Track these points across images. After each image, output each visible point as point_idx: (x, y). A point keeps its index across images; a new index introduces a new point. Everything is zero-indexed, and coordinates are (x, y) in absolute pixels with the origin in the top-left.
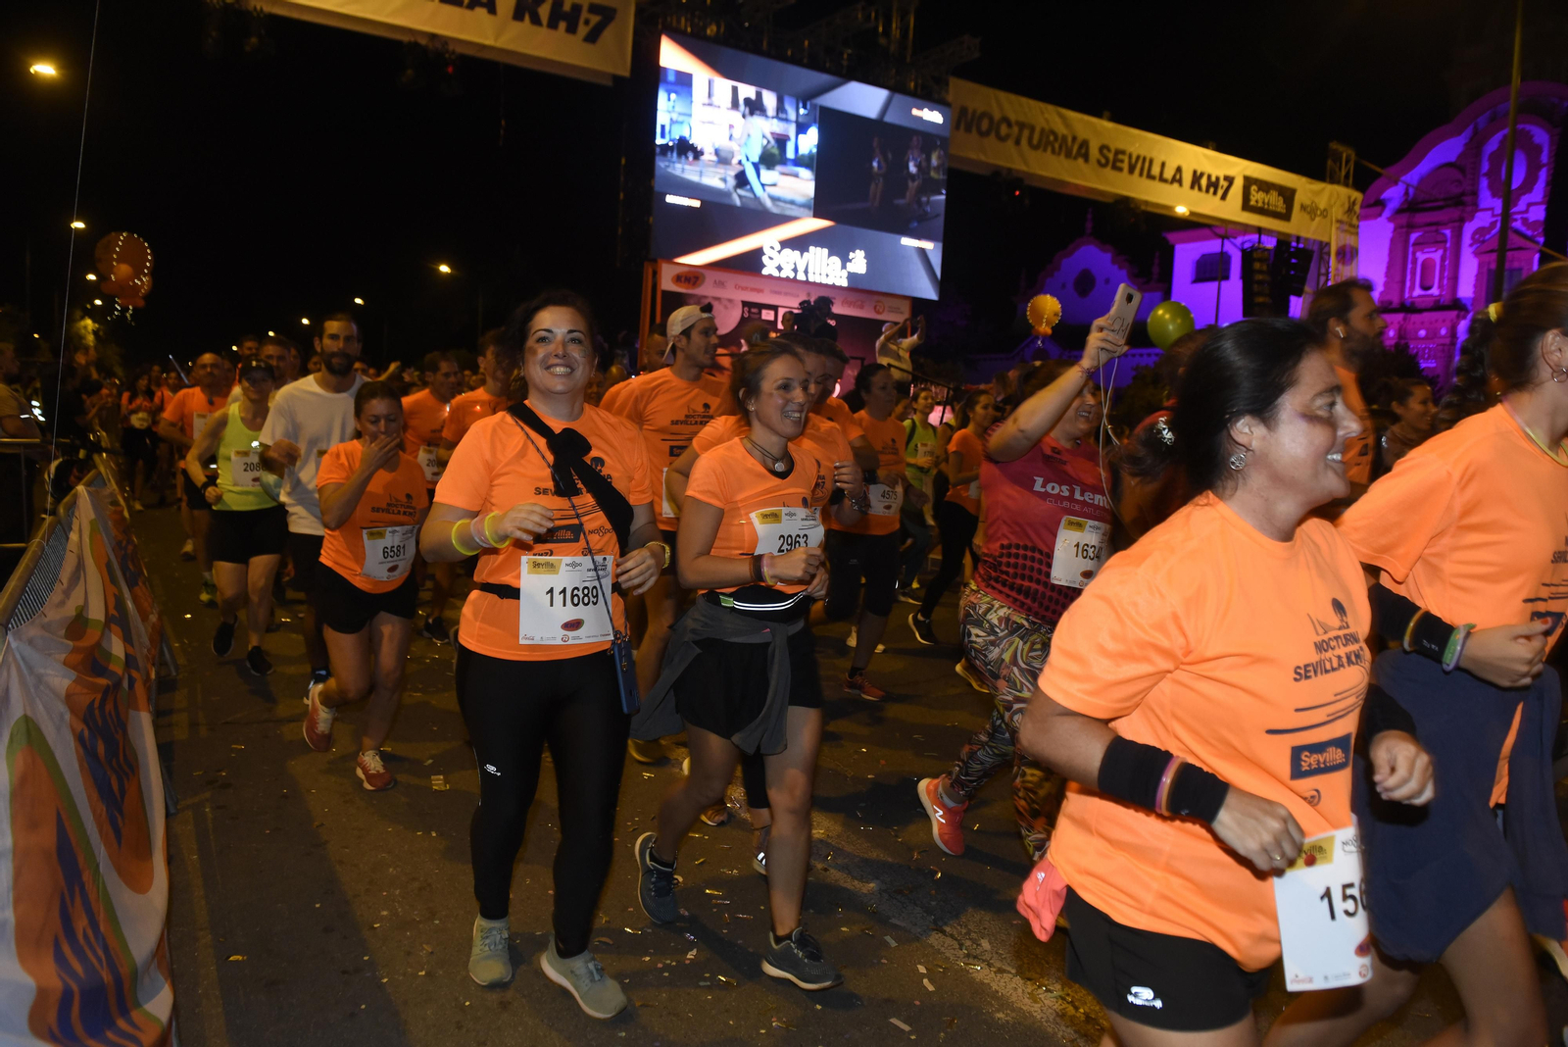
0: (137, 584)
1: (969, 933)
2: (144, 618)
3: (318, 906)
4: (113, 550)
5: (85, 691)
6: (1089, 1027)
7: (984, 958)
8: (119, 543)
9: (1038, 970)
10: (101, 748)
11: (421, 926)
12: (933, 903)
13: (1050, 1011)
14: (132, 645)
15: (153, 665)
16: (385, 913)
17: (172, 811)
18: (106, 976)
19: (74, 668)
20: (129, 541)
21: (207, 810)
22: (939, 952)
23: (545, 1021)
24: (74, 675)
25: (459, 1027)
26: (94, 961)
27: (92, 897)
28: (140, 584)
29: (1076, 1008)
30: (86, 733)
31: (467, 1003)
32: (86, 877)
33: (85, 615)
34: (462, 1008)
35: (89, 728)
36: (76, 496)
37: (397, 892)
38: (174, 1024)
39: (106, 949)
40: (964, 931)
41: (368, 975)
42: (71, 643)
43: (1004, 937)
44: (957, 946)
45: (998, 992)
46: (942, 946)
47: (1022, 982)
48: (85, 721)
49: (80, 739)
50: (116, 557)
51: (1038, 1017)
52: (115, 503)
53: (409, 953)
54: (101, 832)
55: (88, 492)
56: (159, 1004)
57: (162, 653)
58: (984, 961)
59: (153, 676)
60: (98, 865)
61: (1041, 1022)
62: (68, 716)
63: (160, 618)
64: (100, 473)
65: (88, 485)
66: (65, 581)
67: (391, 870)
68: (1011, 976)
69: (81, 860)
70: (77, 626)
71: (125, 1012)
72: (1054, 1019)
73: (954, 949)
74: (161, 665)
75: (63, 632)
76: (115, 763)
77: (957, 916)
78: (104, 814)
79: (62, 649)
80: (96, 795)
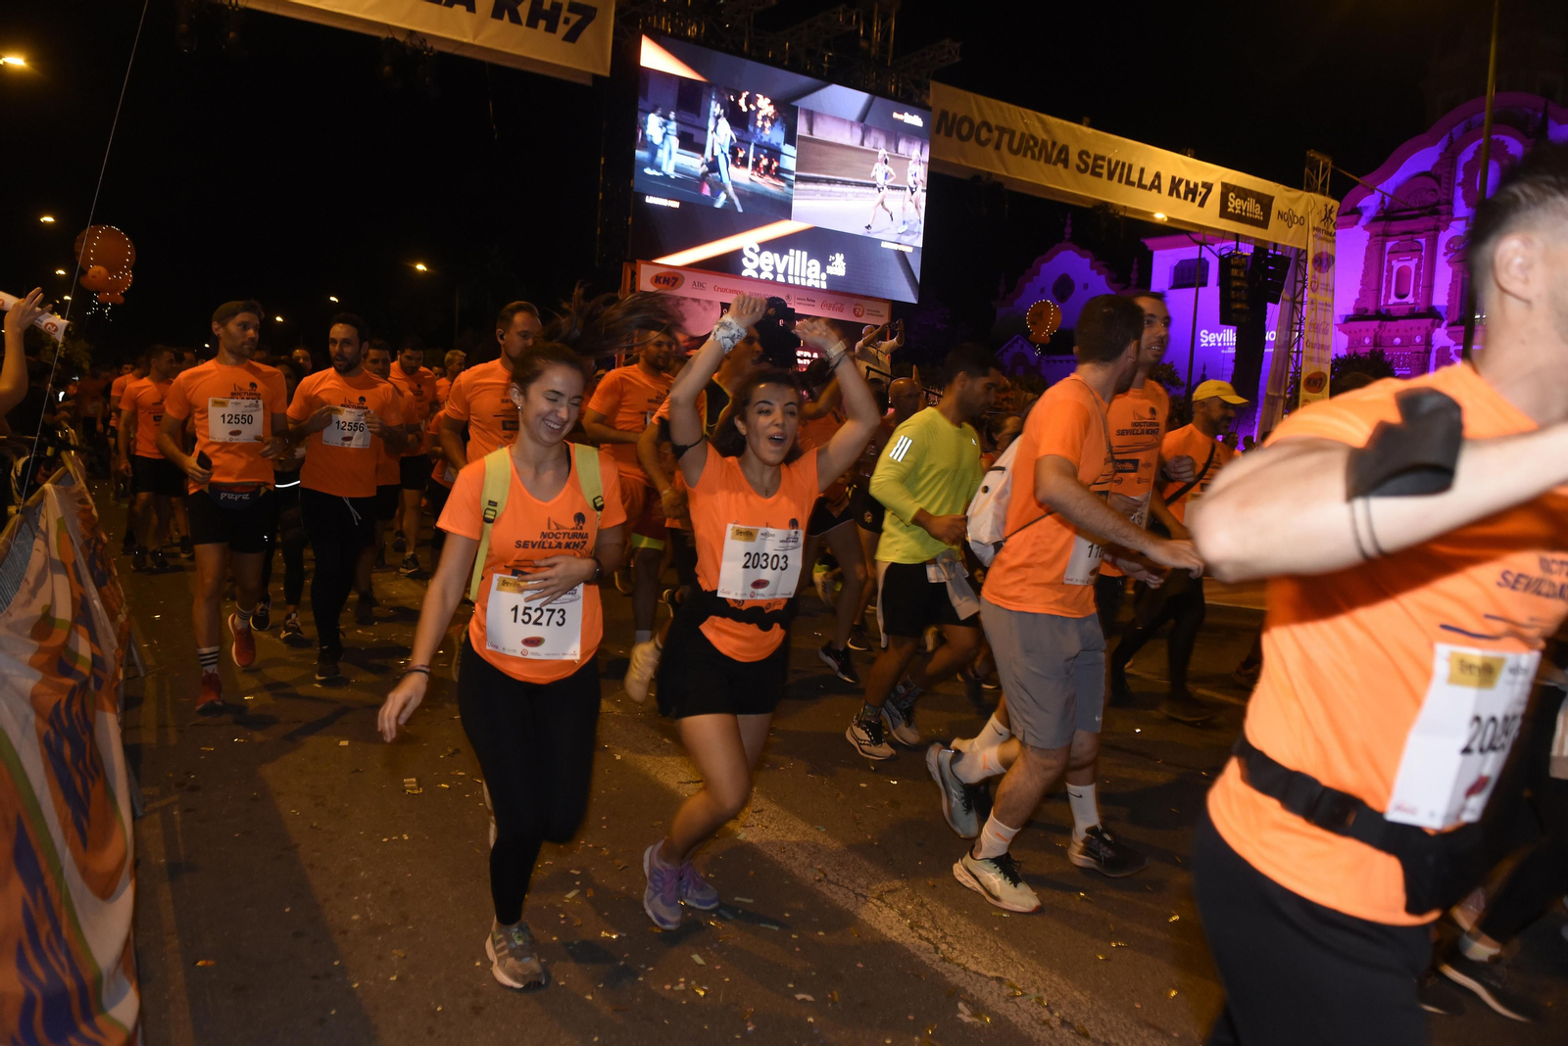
0: (106, 584)
1: (944, 937)
2: (112, 616)
3: (287, 910)
4: (81, 549)
5: (50, 691)
6: (1065, 1031)
7: (959, 962)
8: (87, 543)
9: (1014, 974)
10: (67, 751)
11: (393, 930)
12: (909, 907)
13: (1026, 1015)
14: (98, 645)
15: (121, 665)
16: (355, 917)
17: (139, 813)
18: (69, 981)
19: (40, 668)
20: (99, 540)
21: (175, 813)
22: (914, 955)
23: (518, 1026)
24: (39, 675)
25: (431, 1031)
26: (57, 968)
27: (55, 902)
28: (108, 583)
29: (1052, 1012)
30: (52, 735)
31: (439, 1009)
32: (49, 881)
33: (52, 614)
34: (434, 1013)
35: (55, 730)
36: (44, 493)
37: (369, 896)
38: (140, 1030)
39: (68, 954)
40: (940, 935)
41: (339, 979)
42: (36, 644)
43: (980, 941)
44: (933, 950)
45: (972, 996)
46: (918, 950)
47: (997, 986)
48: (51, 722)
49: (46, 742)
50: (84, 556)
51: (1014, 1021)
52: (83, 501)
53: (380, 958)
55: (55, 489)
56: (125, 1009)
57: (130, 653)
58: (959, 964)
59: (121, 677)
60: (61, 870)
61: (1016, 1026)
62: (33, 718)
63: (128, 619)
64: (68, 471)
65: (55, 483)
66: (31, 580)
67: (362, 874)
69: (44, 866)
70: (44, 625)
71: (88, 1017)
72: (1030, 1024)
73: (930, 953)
74: (129, 665)
75: (29, 632)
76: (80, 764)
77: (933, 920)
78: (70, 816)
79: (28, 649)
80: (61, 798)
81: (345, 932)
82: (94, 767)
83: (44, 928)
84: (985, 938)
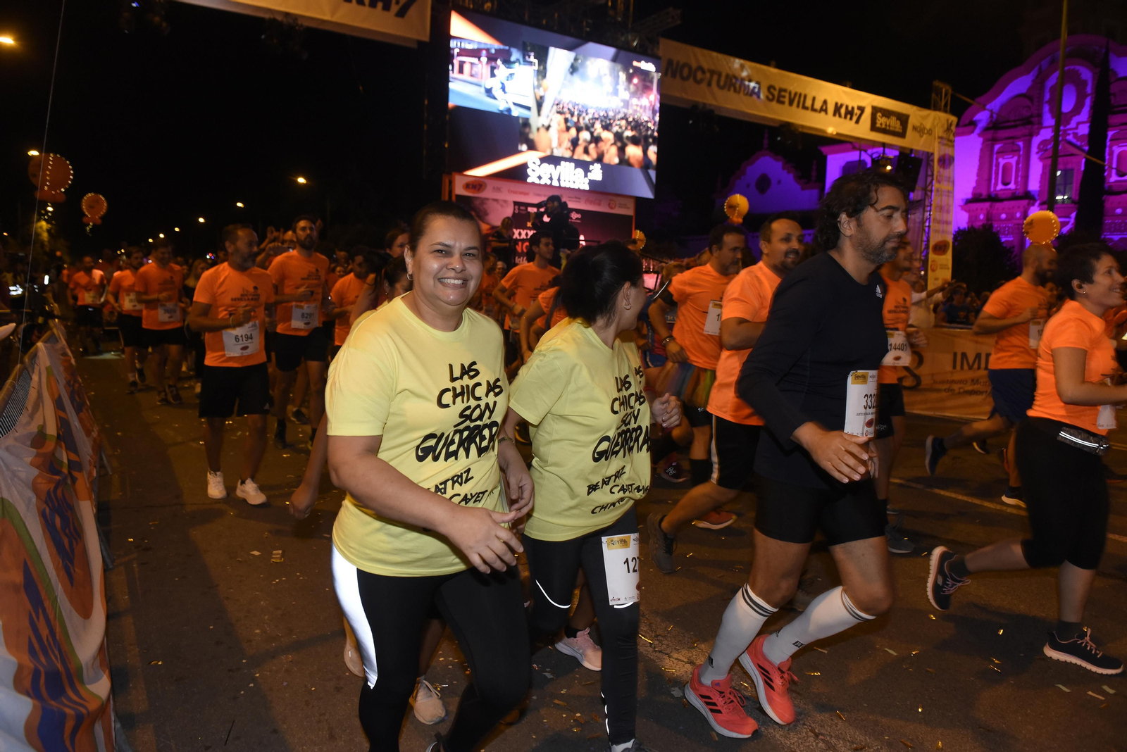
0: (82, 411)
2: (88, 433)
3: (211, 627)
4: (65, 387)
5: (44, 481)
7: (666, 652)
8: (68, 383)
10: (58, 521)
14: (76, 451)
15: (95, 467)
16: (258, 631)
17: (111, 567)
18: (59, 666)
19: (37, 467)
20: (76, 381)
21: (135, 566)
24: (36, 472)
25: (307, 703)
26: (53, 658)
27: (51, 617)
28: (84, 411)
30: (48, 510)
31: (313, 689)
32: (46, 604)
33: (44, 431)
34: (310, 692)
35: (49, 507)
36: (37, 348)
37: (266, 617)
38: (111, 700)
39: (61, 650)
41: (246, 671)
42: (35, 450)
48: (46, 502)
49: (43, 515)
50: (67, 391)
52: (65, 354)
54: (58, 576)
55: (45, 346)
56: (100, 687)
57: (101, 459)
58: (666, 654)
59: (95, 475)
60: (56, 597)
62: (34, 500)
63: (99, 435)
64: (54, 334)
65: (45, 342)
66: (30, 408)
67: (262, 603)
68: (684, 663)
69: (43, 594)
70: (39, 439)
71: (73, 688)
74: (100, 467)
75: (29, 443)
76: (67, 531)
77: (650, 625)
78: (61, 565)
79: (29, 455)
80: (54, 551)
81: (250, 641)
82: (77, 533)
83: (44, 632)
84: (684, 636)
